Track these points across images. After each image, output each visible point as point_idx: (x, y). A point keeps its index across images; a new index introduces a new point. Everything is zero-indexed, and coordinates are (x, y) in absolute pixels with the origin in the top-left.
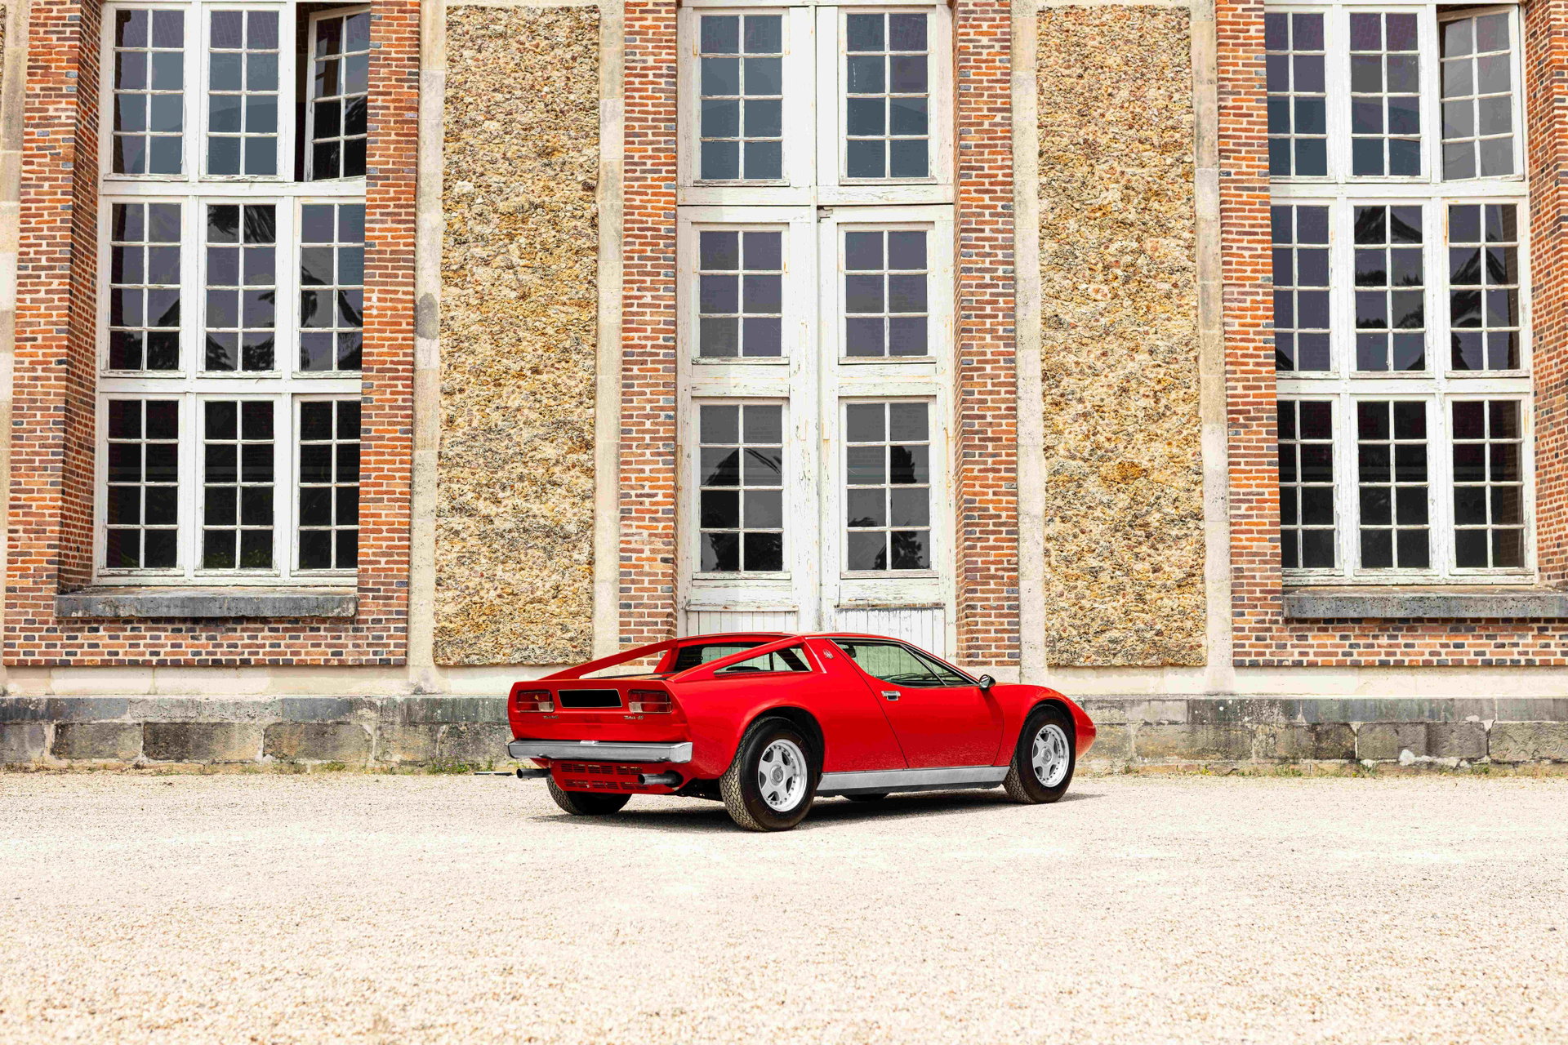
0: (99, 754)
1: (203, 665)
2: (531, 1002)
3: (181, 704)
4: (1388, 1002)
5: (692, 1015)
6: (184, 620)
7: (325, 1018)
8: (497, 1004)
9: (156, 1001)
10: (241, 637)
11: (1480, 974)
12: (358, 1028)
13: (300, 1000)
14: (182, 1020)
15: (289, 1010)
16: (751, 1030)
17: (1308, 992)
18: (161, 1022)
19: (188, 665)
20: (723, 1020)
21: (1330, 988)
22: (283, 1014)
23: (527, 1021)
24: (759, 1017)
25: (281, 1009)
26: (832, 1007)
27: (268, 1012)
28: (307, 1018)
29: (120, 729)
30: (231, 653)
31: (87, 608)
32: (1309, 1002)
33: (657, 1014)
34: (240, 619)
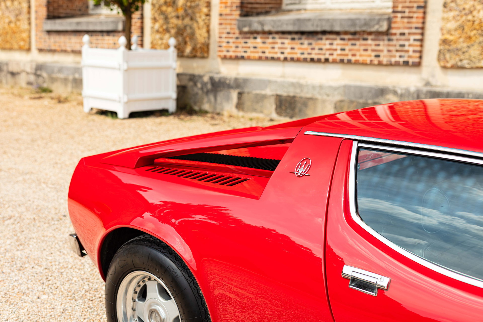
0: (255, 110)
1: (305, 60)
3: (293, 85)
6: (297, 33)
10: (325, 43)
19: (298, 60)
29: (264, 97)
30: (319, 54)
31: (250, 25)
34: (324, 33)
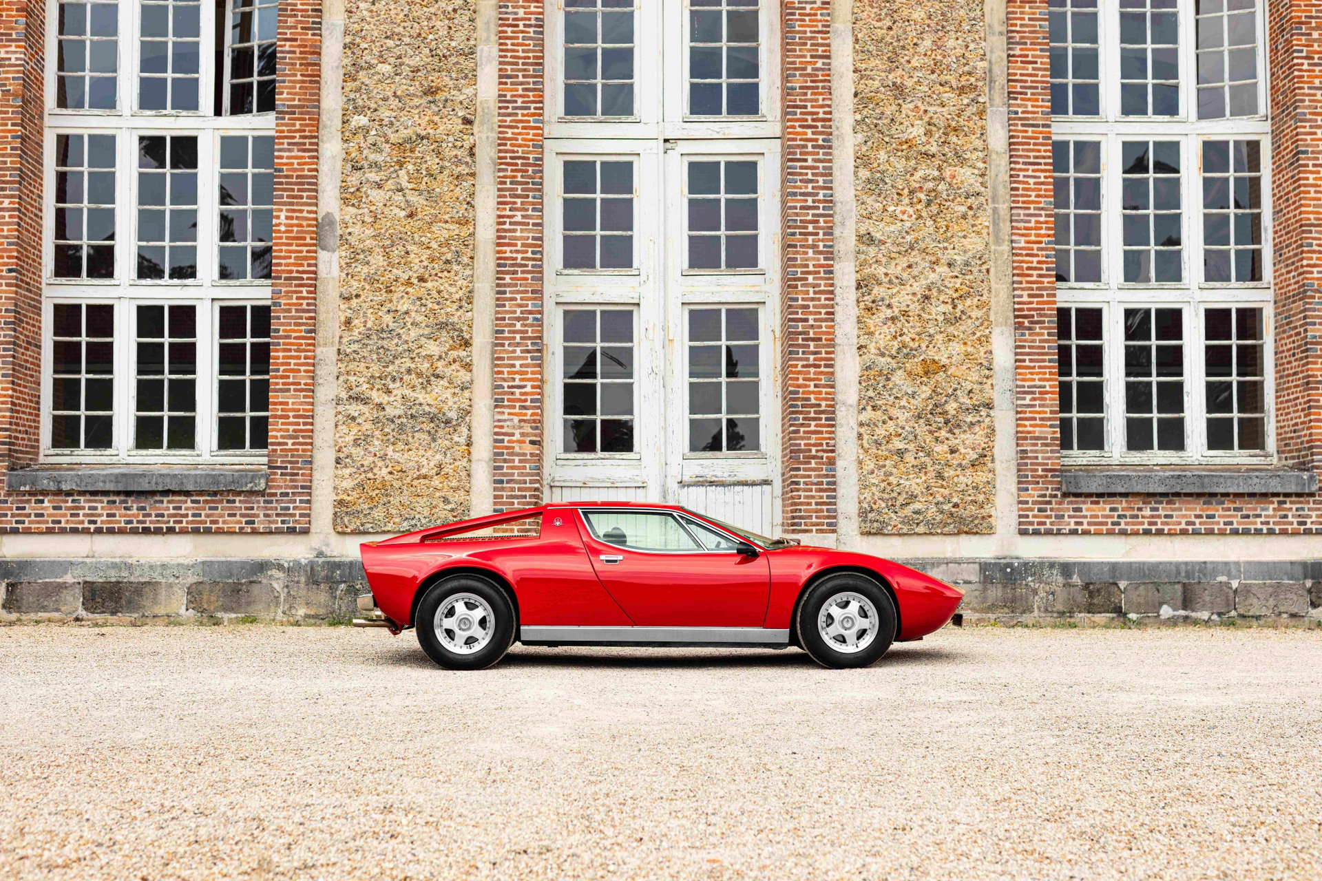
0: (44, 609)
1: (134, 531)
2: (407, 841)
3: (115, 566)
4: (1196, 838)
5: (557, 853)
6: (118, 493)
7: (214, 857)
8: (375, 843)
9: (58, 840)
10: (167, 506)
11: (1274, 811)
12: (245, 867)
13: (192, 839)
14: (79, 859)
15: (181, 850)
16: (611, 868)
17: (1123, 829)
18: (60, 861)
19: (122, 532)
20: (586, 857)
21: (1142, 825)
22: (175, 853)
23: (404, 860)
24: (620, 854)
25: (173, 849)
26: (687, 844)
27: (161, 852)
28: (197, 858)
29: (63, 586)
30: (158, 522)
31: (33, 483)
32: (1125, 838)
33: (525, 852)
34: (166, 493)
